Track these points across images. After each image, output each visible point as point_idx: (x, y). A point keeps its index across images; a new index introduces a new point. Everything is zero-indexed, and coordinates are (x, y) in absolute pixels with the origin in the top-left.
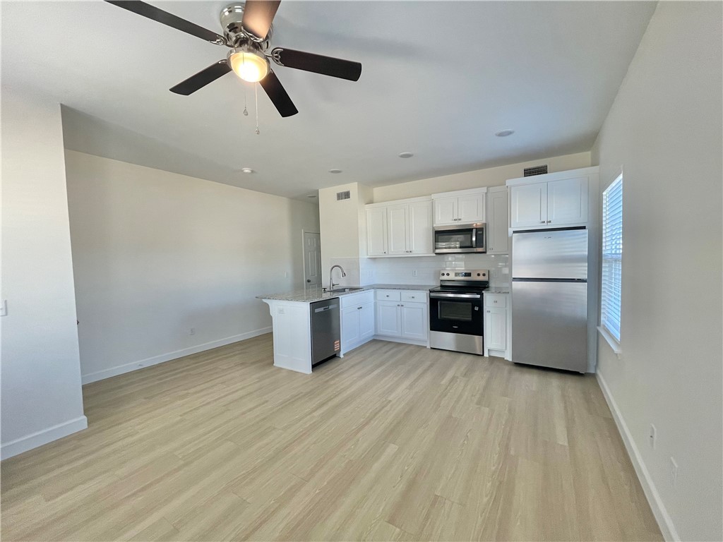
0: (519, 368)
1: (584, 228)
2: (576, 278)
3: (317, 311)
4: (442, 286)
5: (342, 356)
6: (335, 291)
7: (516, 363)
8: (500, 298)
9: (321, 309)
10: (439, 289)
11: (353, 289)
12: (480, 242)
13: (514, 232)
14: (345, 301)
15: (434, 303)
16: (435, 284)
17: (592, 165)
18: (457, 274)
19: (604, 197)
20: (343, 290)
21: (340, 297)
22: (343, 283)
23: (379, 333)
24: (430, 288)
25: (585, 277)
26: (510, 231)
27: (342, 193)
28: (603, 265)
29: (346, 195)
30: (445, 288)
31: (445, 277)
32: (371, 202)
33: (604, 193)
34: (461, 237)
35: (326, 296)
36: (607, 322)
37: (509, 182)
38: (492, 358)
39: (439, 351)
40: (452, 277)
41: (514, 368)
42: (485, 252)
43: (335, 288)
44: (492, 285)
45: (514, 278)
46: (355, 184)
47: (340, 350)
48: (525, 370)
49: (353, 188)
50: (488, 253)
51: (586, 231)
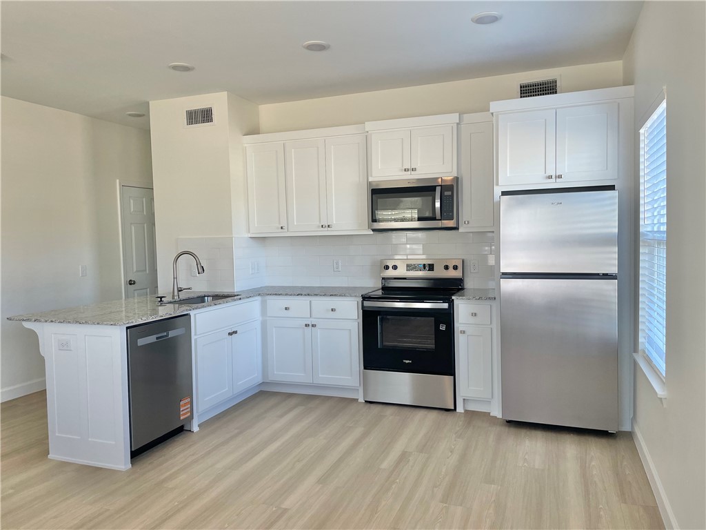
0: (513, 430)
1: (612, 188)
2: (601, 271)
3: (142, 342)
4: (384, 288)
5: (195, 428)
6: (182, 302)
7: (509, 422)
8: (482, 308)
9: (152, 339)
10: (380, 293)
11: (218, 297)
12: (449, 209)
13: (504, 193)
14: (203, 320)
15: (370, 319)
16: (372, 284)
17: (625, 85)
18: (410, 267)
19: (642, 138)
20: (200, 300)
21: (192, 313)
22: (200, 286)
23: (271, 378)
24: (364, 293)
25: (614, 270)
26: (497, 191)
27: (196, 112)
28: (642, 250)
29: (204, 116)
30: (390, 292)
31: (391, 273)
32: (254, 131)
33: (642, 131)
34: (417, 200)
35: (164, 312)
36: (647, 345)
37: (495, 106)
38: (471, 415)
39: (379, 408)
40: (402, 272)
41: (506, 430)
42: (456, 228)
43: (183, 295)
44: (469, 284)
45: (503, 274)
46: (223, 95)
47: (191, 417)
48: (523, 432)
49: (218, 102)
50: (460, 230)
51: (614, 194)
